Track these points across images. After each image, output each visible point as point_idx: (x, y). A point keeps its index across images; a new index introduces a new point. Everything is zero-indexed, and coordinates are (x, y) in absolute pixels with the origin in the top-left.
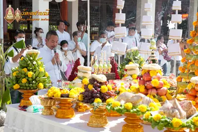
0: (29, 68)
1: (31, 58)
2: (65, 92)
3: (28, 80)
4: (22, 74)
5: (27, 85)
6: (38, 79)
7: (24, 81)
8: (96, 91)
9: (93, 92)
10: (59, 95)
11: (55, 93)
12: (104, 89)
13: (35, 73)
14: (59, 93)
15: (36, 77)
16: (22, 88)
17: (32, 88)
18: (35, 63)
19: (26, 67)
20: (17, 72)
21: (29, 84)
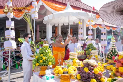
0: (43, 54)
1: (45, 49)
2: (66, 70)
3: (43, 61)
4: (40, 57)
5: (43, 63)
6: (48, 60)
7: (41, 61)
8: (91, 73)
9: (89, 73)
10: (62, 72)
11: (59, 71)
12: (97, 71)
13: (47, 56)
14: (62, 71)
15: (48, 59)
16: (40, 65)
17: (45, 65)
18: (47, 51)
19: (42, 54)
20: (38, 56)
21: (44, 62)
